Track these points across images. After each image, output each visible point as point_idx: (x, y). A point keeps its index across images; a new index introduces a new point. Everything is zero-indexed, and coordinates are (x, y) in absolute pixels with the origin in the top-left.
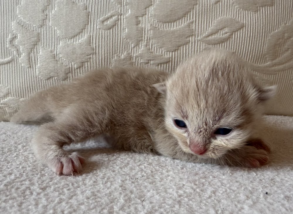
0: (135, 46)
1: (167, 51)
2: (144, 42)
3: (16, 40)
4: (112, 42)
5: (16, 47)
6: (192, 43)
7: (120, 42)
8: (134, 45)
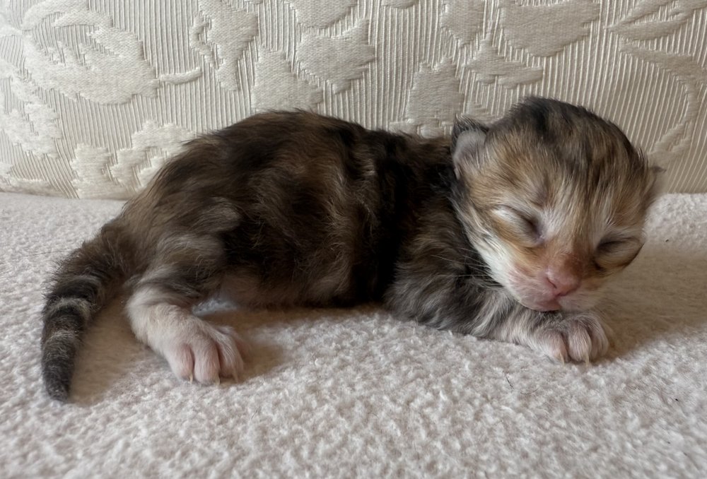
0: (464, 45)
1: (536, 56)
2: (485, 36)
3: (209, 32)
4: (415, 36)
5: (209, 47)
6: (594, 37)
7: (433, 34)
8: (462, 41)
